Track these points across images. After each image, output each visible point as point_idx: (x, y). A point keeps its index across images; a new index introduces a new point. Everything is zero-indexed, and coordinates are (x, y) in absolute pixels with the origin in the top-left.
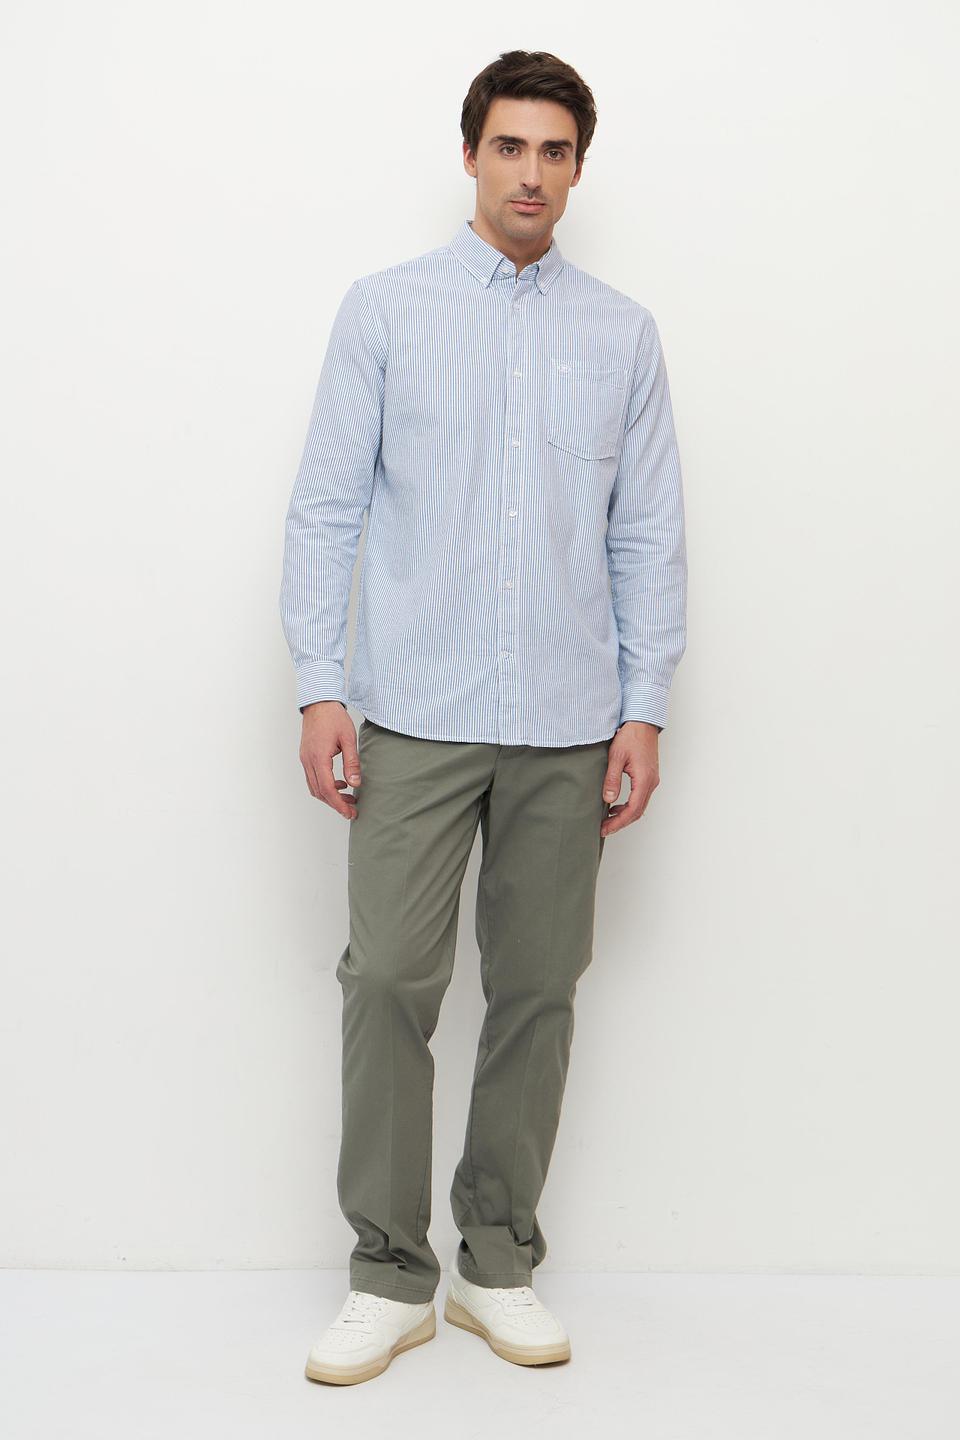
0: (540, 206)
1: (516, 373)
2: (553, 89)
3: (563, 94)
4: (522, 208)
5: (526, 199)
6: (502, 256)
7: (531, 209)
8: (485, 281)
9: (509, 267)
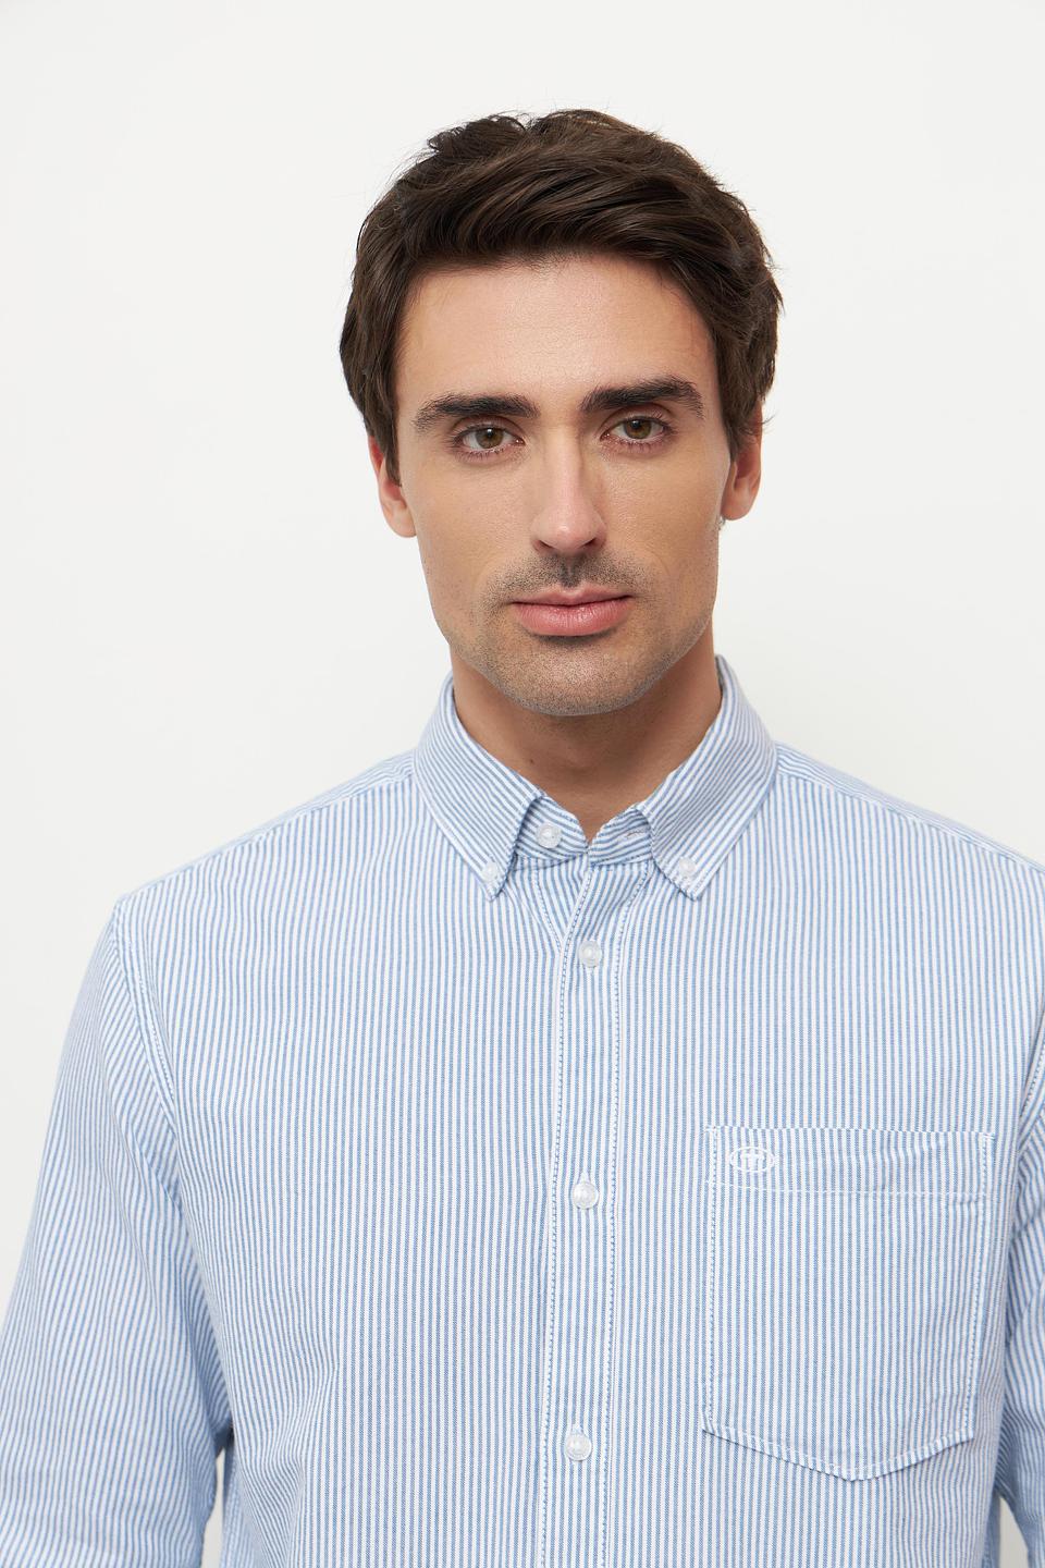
0: (608, 607)
1: (578, 1192)
2: (594, 211)
3: (631, 221)
4: (552, 620)
5: (555, 589)
6: (531, 792)
7: (582, 619)
8: (493, 872)
9: (557, 825)
